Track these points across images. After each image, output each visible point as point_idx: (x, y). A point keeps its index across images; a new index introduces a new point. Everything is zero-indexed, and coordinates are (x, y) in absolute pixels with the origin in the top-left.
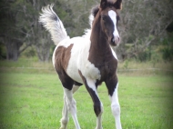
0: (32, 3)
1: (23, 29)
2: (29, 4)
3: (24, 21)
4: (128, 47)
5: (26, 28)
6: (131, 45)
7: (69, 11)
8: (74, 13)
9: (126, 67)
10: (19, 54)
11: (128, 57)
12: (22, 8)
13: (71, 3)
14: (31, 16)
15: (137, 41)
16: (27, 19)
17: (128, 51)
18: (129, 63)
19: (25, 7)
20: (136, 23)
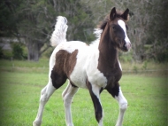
0: (53, 4)
1: (44, 30)
2: (50, 6)
3: (45, 22)
4: (147, 48)
5: (46, 29)
6: (150, 46)
7: (89, 12)
8: (94, 15)
9: (145, 67)
10: (40, 55)
11: (147, 58)
12: (43, 10)
13: (92, 4)
14: (52, 18)
15: (156, 42)
16: (47, 20)
17: (147, 52)
18: (148, 64)
19: (46, 8)
20: (154, 24)
